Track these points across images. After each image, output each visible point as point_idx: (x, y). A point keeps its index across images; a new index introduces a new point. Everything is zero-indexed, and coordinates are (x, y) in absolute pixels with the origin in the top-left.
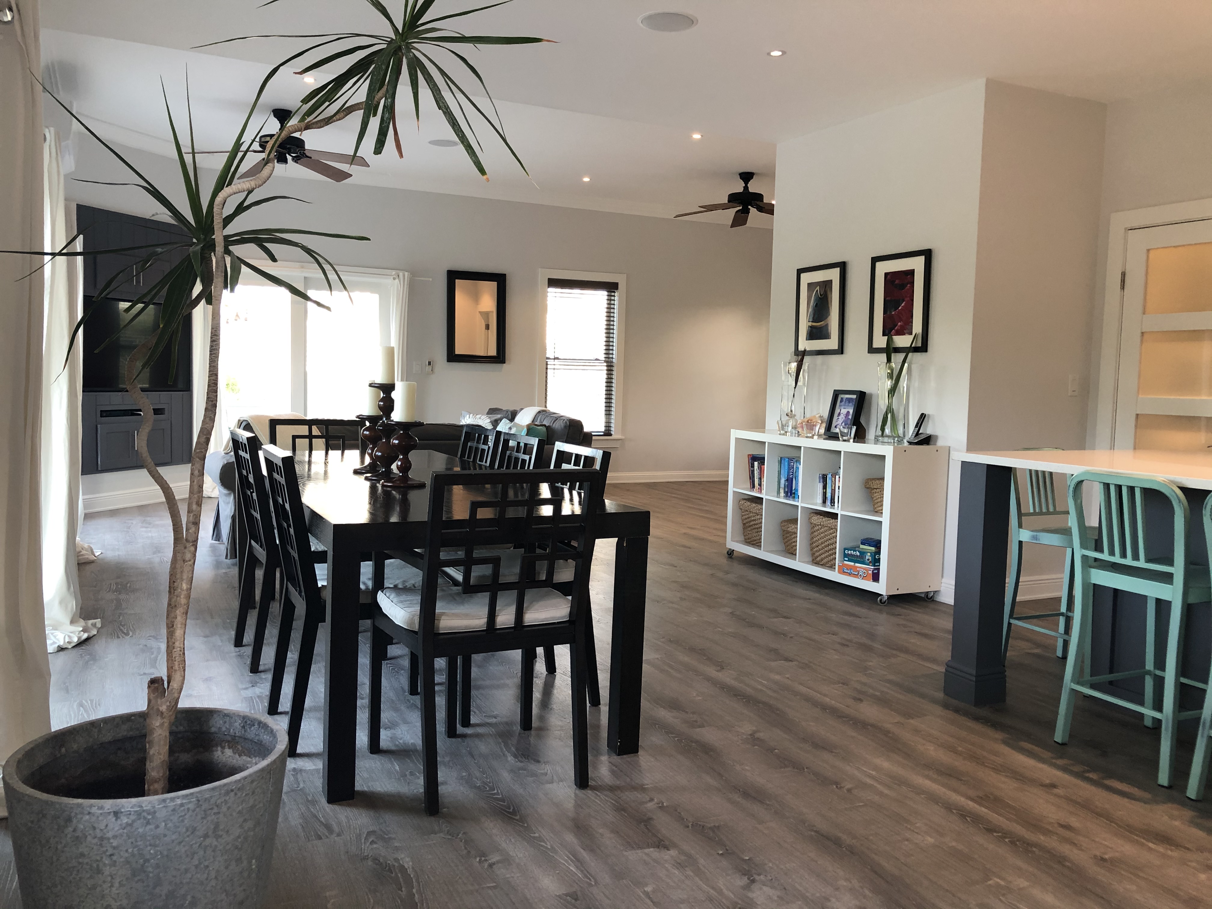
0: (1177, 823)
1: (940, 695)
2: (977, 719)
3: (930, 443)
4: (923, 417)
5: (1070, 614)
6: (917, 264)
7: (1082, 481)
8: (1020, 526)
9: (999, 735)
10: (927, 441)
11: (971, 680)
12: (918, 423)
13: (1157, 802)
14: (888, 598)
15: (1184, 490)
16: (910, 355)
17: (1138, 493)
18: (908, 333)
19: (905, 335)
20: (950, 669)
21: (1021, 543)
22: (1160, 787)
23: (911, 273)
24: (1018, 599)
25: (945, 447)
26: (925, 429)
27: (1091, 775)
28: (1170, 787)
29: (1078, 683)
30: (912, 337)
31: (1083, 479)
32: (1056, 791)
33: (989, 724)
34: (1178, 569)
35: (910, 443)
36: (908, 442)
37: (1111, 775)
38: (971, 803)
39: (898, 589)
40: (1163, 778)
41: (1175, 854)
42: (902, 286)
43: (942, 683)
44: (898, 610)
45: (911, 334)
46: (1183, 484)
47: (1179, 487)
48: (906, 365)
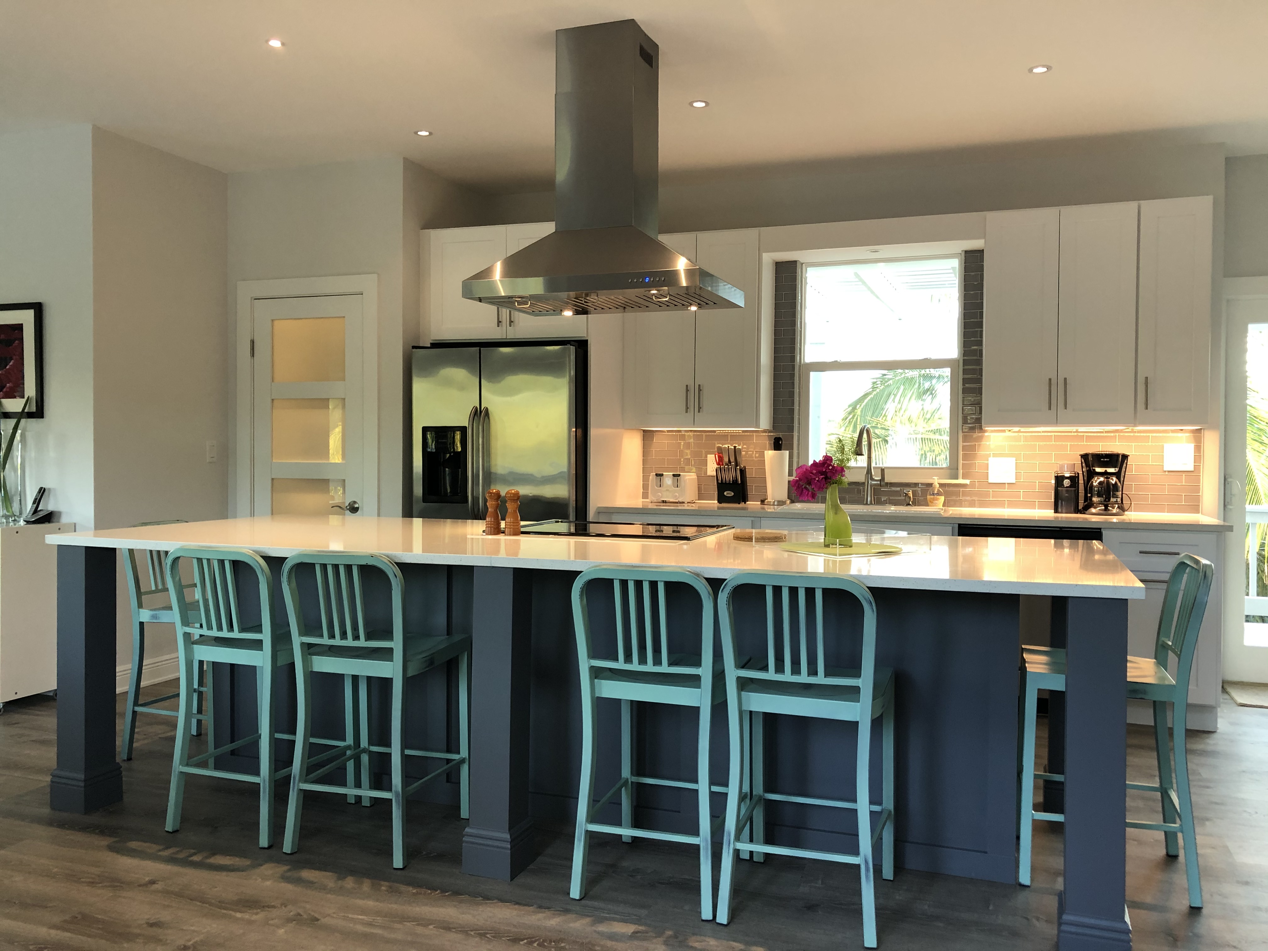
0: (268, 883)
1: (46, 811)
2: (85, 828)
3: (54, 521)
4: (42, 492)
5: (202, 689)
6: (26, 318)
7: (178, 558)
8: (140, 606)
9: (105, 841)
10: (49, 518)
11: (78, 786)
12: (36, 499)
13: (254, 866)
14: (3, 706)
15: (267, 559)
16: (23, 421)
17: (227, 565)
18: (18, 396)
19: (15, 397)
20: (57, 780)
21: (142, 624)
22: (262, 850)
23: (19, 328)
24: (143, 684)
25: (71, 524)
26: (47, 504)
27: (196, 858)
28: (270, 847)
29: (187, 765)
30: (24, 401)
31: (179, 555)
32: (155, 886)
33: (97, 831)
34: (266, 636)
35: (28, 522)
36: (25, 521)
37: (215, 851)
38: (53, 932)
39: (16, 693)
40: (264, 841)
41: (260, 916)
42: (9, 343)
43: (48, 797)
44: (16, 717)
45: (23, 397)
46: (266, 553)
47: (262, 557)
48: (19, 432)
